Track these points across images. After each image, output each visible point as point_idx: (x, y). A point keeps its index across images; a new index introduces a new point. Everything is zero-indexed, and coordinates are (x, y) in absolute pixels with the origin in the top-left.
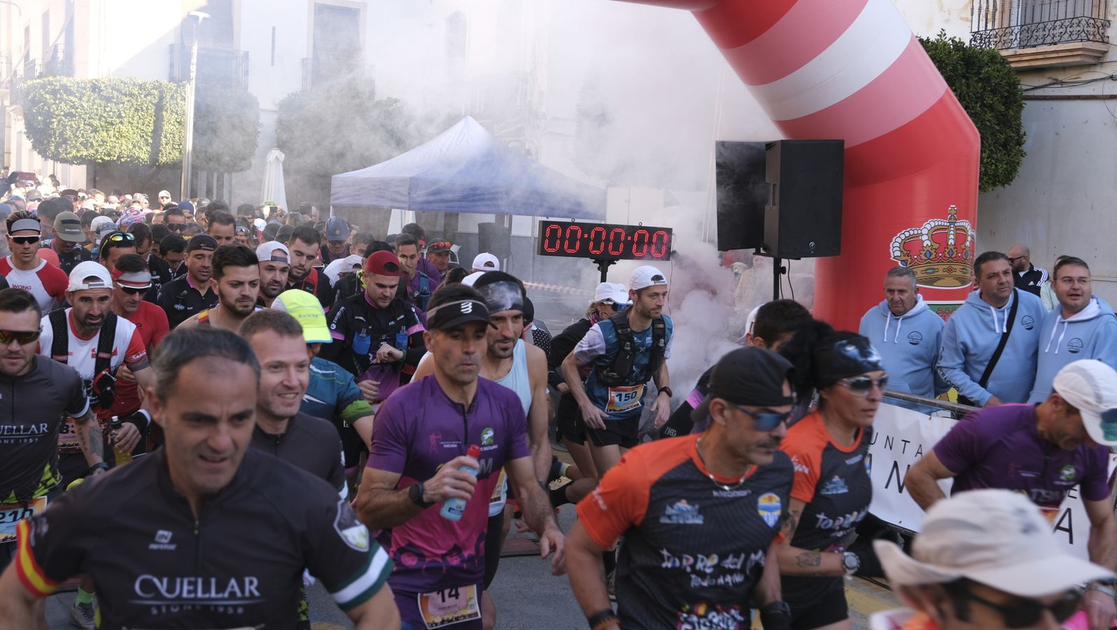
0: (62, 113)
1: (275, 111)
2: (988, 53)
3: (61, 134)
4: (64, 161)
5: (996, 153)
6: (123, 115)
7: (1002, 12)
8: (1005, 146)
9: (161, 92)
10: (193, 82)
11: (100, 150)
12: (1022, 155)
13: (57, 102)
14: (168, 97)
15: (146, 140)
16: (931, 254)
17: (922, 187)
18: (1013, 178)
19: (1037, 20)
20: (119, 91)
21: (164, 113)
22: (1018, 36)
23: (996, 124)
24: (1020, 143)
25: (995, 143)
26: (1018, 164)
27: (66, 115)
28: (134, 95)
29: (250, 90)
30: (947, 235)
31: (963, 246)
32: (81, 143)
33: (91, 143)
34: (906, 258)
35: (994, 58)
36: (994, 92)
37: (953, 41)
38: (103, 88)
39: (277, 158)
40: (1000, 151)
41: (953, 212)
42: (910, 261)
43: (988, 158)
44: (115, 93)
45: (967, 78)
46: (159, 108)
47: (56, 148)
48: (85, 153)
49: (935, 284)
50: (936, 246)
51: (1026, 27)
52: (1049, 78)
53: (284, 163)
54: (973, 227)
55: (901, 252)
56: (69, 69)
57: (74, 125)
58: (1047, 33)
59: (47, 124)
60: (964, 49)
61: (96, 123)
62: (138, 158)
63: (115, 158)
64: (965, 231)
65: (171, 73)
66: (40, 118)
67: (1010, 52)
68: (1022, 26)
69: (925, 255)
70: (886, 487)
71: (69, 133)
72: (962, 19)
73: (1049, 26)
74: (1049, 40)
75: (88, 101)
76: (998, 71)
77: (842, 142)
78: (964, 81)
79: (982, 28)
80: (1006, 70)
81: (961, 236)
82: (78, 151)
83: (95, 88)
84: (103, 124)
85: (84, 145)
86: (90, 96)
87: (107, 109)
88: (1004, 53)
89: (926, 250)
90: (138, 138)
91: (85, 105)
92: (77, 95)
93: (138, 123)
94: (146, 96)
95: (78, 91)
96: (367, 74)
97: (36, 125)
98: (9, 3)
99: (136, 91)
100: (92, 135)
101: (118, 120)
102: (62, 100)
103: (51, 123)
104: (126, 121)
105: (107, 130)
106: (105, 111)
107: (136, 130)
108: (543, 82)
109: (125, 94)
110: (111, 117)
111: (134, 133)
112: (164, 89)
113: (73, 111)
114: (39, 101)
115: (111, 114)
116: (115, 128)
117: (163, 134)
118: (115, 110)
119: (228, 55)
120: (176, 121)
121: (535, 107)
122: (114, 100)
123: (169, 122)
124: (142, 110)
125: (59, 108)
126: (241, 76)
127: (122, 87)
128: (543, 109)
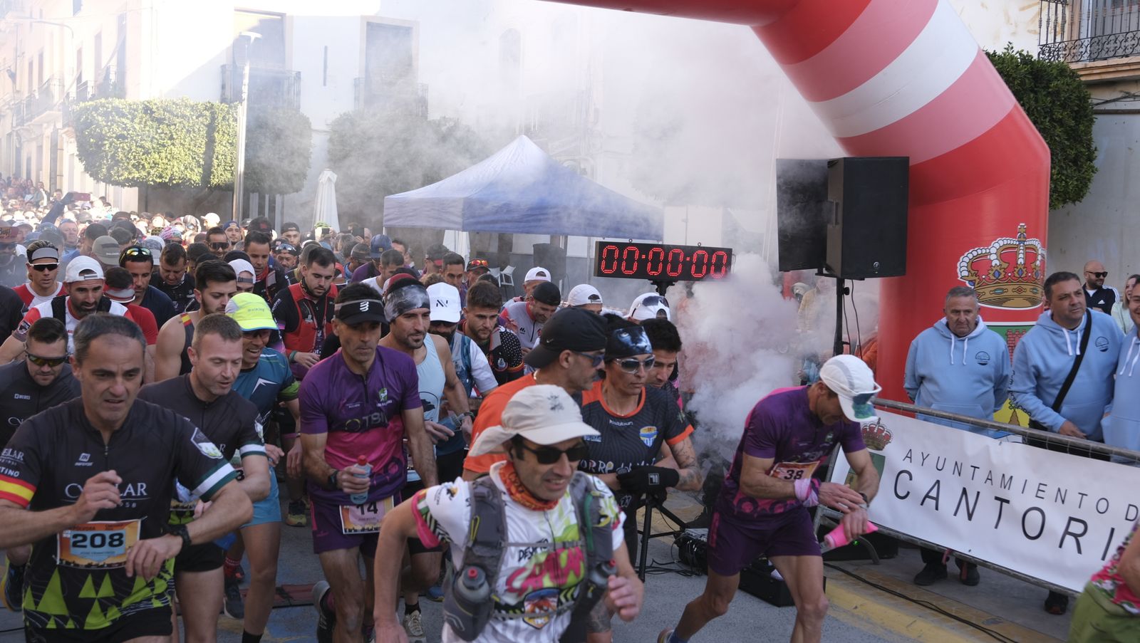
0: (114, 135)
1: (325, 132)
2: (1057, 66)
3: (113, 157)
4: (116, 183)
5: (1066, 169)
6: (175, 136)
7: (1072, 24)
8: (1075, 161)
9: (213, 114)
10: (245, 103)
11: (152, 172)
12: (1093, 171)
13: (109, 124)
14: (220, 118)
15: (198, 162)
16: (1000, 274)
17: (990, 205)
18: (1084, 194)
19: (1108, 31)
20: (170, 112)
21: (216, 135)
22: (1089, 48)
23: (1066, 140)
24: (1091, 159)
25: (1064, 159)
26: (1089, 180)
27: (118, 137)
28: (186, 116)
29: (302, 110)
30: (1016, 254)
31: (1033, 266)
32: (133, 165)
33: (143, 165)
34: (974, 278)
35: (1062, 71)
36: (1063, 106)
37: (1020, 54)
38: (155, 109)
39: (329, 178)
40: (1070, 167)
41: (1023, 230)
42: (978, 281)
43: (1057, 174)
44: (167, 115)
45: (1036, 93)
46: (211, 128)
47: (109, 170)
48: (137, 175)
49: (1004, 305)
50: (1005, 265)
51: (1096, 39)
52: (1121, 91)
53: (336, 185)
54: (1043, 246)
55: (969, 272)
56: (120, 91)
57: (125, 147)
58: (1118, 45)
59: (99, 146)
60: (1032, 63)
61: (148, 145)
62: (190, 180)
63: (167, 180)
64: (1033, 249)
65: (223, 94)
66: (92, 140)
67: (1080, 65)
68: (1092, 38)
69: (994, 275)
70: (955, 514)
71: (121, 155)
72: (1029, 31)
73: (1121, 38)
74: (1120, 52)
75: (140, 123)
76: (1067, 85)
77: (907, 159)
78: (1032, 95)
79: (1051, 40)
80: (1075, 84)
81: (1031, 255)
82: (130, 173)
83: (147, 110)
84: (154, 146)
85: (135, 167)
86: (142, 118)
87: (159, 131)
88: (1073, 66)
89: (994, 269)
90: (191, 159)
91: (137, 127)
92: (129, 116)
93: (190, 145)
94: (197, 118)
95: (130, 113)
96: (420, 93)
97: (88, 147)
98: (62, 25)
99: (187, 112)
100: (144, 157)
101: (170, 142)
102: (114, 122)
103: (103, 145)
104: (177, 142)
105: (159, 152)
106: (156, 133)
107: (187, 152)
108: (598, 100)
109: (177, 116)
110: (162, 139)
111: (186, 155)
112: (215, 110)
113: (125, 133)
114: (92, 123)
115: (163, 136)
116: (167, 149)
117: (215, 155)
118: (167, 132)
119: (280, 76)
120: (228, 142)
121: (590, 126)
122: (166, 122)
123: (221, 143)
124: (194, 132)
125: (111, 131)
126: (292, 96)
127: (174, 108)
128: (599, 128)
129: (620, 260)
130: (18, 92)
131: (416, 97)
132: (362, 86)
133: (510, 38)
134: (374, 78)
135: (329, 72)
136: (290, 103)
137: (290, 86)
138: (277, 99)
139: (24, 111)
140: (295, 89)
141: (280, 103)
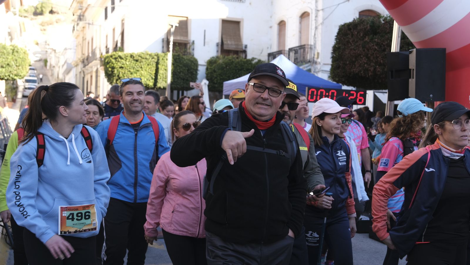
0: (119, 67)
1: (205, 65)
3: (118, 76)
6: (143, 67)
9: (158, 57)
10: (171, 52)
13: (117, 62)
14: (161, 59)
15: (152, 77)
20: (141, 57)
21: (160, 66)
28: (147, 59)
29: (195, 56)
38: (134, 56)
39: (205, 83)
44: (140, 58)
46: (157, 63)
47: (117, 80)
53: (209, 86)
56: (122, 49)
57: (123, 72)
59: (113, 72)
61: (132, 70)
62: (148, 85)
65: (162, 49)
66: (110, 69)
75: (129, 62)
83: (132, 56)
84: (135, 71)
86: (130, 60)
90: (149, 76)
91: (128, 63)
92: (125, 59)
93: (149, 70)
94: (152, 59)
95: (125, 58)
96: (244, 48)
97: (108, 72)
98: (100, 26)
99: (148, 57)
100: (130, 75)
101: (140, 69)
102: (118, 61)
103: (114, 71)
104: (144, 69)
105: (136, 73)
106: (135, 66)
107: (148, 73)
108: (319, 48)
109: (144, 58)
110: (138, 68)
111: (147, 74)
112: (159, 56)
113: (123, 66)
114: (110, 62)
115: (138, 67)
116: (140, 72)
117: (159, 74)
118: (140, 65)
119: (186, 42)
120: (164, 69)
121: (315, 59)
122: (139, 61)
123: (161, 69)
124: (150, 65)
125: (117, 65)
126: (191, 50)
127: (142, 55)
128: (319, 60)
129: (317, 95)
130: (83, 54)
131: (242, 50)
132: (220, 46)
133: (282, 24)
134: (225, 42)
135: (206, 40)
136: (190, 54)
137: (190, 46)
138: (185, 52)
139: (86, 61)
140: (192, 48)
141: (186, 53)
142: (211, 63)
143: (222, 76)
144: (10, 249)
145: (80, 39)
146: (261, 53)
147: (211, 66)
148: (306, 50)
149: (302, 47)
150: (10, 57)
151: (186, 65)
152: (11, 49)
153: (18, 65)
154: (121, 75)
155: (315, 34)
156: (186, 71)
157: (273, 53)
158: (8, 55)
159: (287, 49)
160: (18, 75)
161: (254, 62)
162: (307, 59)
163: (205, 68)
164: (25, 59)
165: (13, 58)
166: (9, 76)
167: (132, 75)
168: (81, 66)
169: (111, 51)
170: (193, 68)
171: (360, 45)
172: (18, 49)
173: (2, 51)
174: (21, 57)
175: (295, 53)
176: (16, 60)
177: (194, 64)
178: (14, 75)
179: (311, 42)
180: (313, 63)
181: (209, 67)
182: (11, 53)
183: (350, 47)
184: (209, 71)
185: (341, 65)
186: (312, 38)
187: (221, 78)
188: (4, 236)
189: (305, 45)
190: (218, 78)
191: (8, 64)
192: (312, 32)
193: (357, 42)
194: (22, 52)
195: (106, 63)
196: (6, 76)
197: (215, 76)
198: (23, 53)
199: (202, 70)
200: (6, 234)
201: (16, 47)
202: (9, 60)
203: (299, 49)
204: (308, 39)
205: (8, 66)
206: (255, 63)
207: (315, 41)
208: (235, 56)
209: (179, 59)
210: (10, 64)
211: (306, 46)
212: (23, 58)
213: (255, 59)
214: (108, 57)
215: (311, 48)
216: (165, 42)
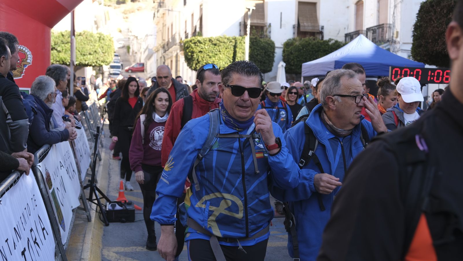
0: (198, 51)
1: (281, 48)
3: (197, 60)
6: (221, 51)
9: (236, 41)
10: (248, 36)
13: (196, 47)
14: (238, 42)
15: (230, 61)
20: (219, 41)
21: (237, 49)
27: (199, 52)
29: (271, 39)
38: (213, 40)
39: (282, 66)
44: (218, 42)
46: (235, 47)
47: (196, 64)
53: (286, 68)
56: (200, 34)
57: (202, 56)
59: (192, 56)
61: (211, 54)
65: (240, 33)
66: (190, 54)
75: (208, 46)
83: (210, 40)
84: (213, 55)
90: (227, 60)
91: (206, 47)
92: (204, 43)
93: (227, 53)
94: (230, 42)
95: (204, 42)
96: (320, 30)
97: (188, 56)
98: (179, 12)
99: (226, 41)
100: (209, 59)
101: (219, 53)
102: (198, 46)
103: (194, 55)
104: (222, 53)
105: (215, 57)
106: (214, 49)
107: (226, 56)
108: (398, 27)
109: (222, 42)
110: (216, 52)
111: (225, 58)
112: (237, 39)
113: (202, 50)
114: (189, 47)
115: (216, 50)
116: (218, 56)
117: (237, 58)
118: (218, 49)
119: (263, 25)
120: (242, 52)
121: (394, 39)
122: (218, 45)
123: (239, 53)
124: (228, 48)
125: (196, 49)
126: (268, 33)
127: (220, 39)
128: (398, 39)
129: (401, 74)
130: (164, 40)
131: (319, 31)
132: (296, 28)
133: (359, 4)
134: (301, 24)
135: (283, 23)
136: (267, 36)
137: (267, 29)
138: (261, 35)
139: (166, 47)
140: (268, 30)
141: (263, 36)
142: (288, 45)
143: (299, 58)
144: (104, 225)
145: (161, 25)
146: (338, 34)
147: (288, 48)
148: (385, 29)
149: (380, 27)
150: (97, 45)
151: (263, 48)
152: (98, 37)
153: (104, 51)
154: (200, 59)
155: (394, 13)
156: (263, 54)
157: (350, 33)
158: (95, 43)
159: (365, 28)
160: (105, 62)
161: (330, 43)
162: (386, 39)
163: (282, 50)
164: (111, 46)
165: (99, 45)
166: (97, 62)
167: (211, 59)
168: (161, 51)
169: (190, 36)
170: (270, 50)
171: (443, 22)
172: (104, 37)
173: (89, 39)
174: (107, 44)
175: (373, 33)
176: (103, 47)
177: (271, 46)
178: (101, 62)
179: (390, 21)
180: (392, 43)
181: (286, 50)
182: (98, 41)
183: (433, 24)
184: (286, 53)
185: (423, 43)
186: (391, 16)
187: (298, 59)
188: (98, 213)
189: (383, 24)
190: (295, 60)
191: (95, 51)
192: (391, 11)
193: (440, 19)
194: (107, 39)
195: (186, 48)
196: (93, 63)
197: (292, 58)
198: (109, 41)
199: (279, 53)
200: (100, 212)
201: (102, 35)
202: (96, 47)
203: (377, 28)
204: (386, 19)
205: (95, 53)
206: (332, 44)
207: (394, 19)
208: (311, 37)
209: (256, 42)
210: (97, 51)
211: (384, 26)
212: (108, 45)
213: (332, 40)
214: (187, 42)
215: (390, 27)
216: (242, 26)
